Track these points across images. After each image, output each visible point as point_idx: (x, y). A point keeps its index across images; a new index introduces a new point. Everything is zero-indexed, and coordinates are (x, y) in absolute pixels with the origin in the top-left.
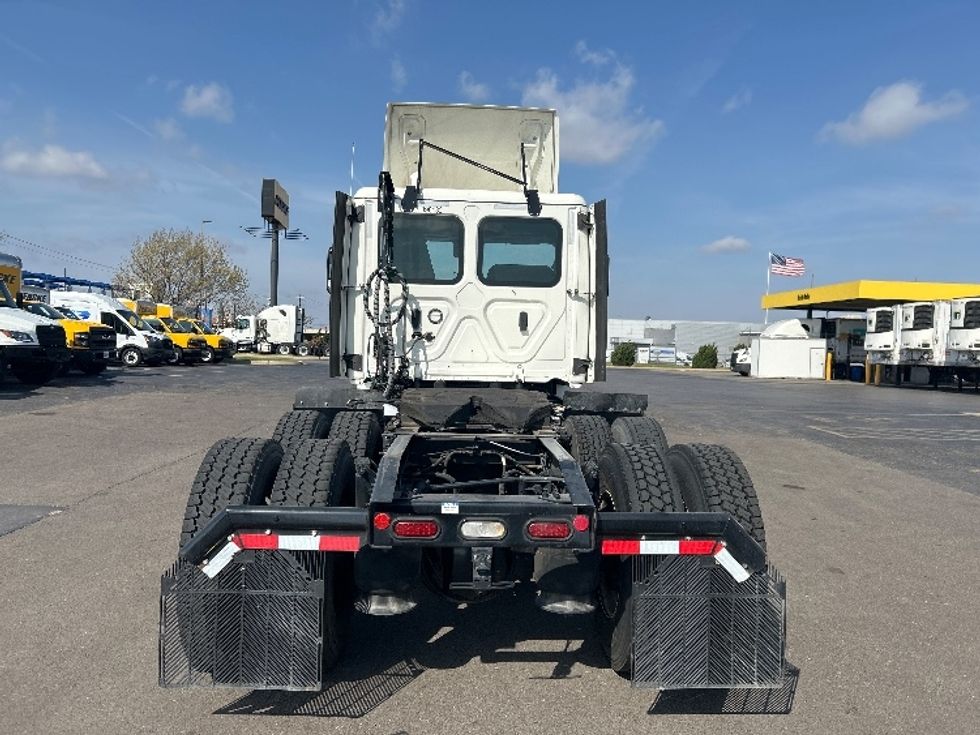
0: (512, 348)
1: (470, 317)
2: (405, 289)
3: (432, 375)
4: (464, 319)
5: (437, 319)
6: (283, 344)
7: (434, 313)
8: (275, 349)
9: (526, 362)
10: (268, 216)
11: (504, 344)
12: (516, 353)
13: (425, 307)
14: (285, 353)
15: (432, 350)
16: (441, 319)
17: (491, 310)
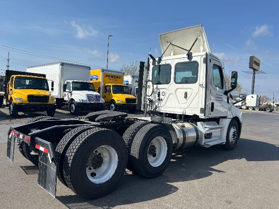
0: (182, 103)
1: (171, 94)
2: (157, 86)
3: (162, 111)
4: (170, 94)
5: (164, 94)
6: (250, 107)
7: (163, 93)
8: (247, 108)
9: (186, 108)
10: (251, 67)
11: (180, 102)
12: (184, 105)
13: (161, 91)
14: (250, 109)
15: (162, 103)
16: (165, 94)
17: (177, 92)
